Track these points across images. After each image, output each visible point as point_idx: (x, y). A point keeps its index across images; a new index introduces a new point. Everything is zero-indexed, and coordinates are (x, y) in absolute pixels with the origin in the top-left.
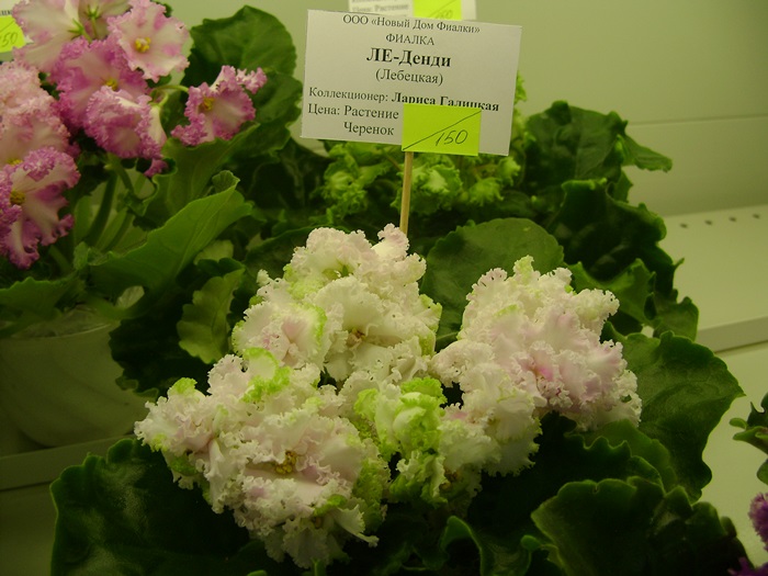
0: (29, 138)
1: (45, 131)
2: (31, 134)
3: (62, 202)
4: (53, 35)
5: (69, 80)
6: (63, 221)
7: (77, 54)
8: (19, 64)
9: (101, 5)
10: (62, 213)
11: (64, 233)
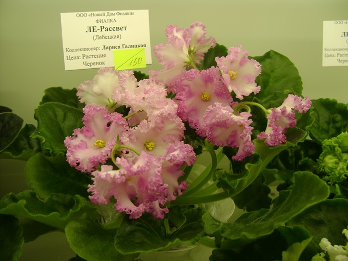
0: (161, 130)
1: (172, 126)
2: (162, 127)
3: (181, 173)
4: (176, 64)
5: (184, 93)
6: (181, 186)
7: (192, 78)
8: (153, 81)
9: (197, 46)
10: (180, 180)
11: (180, 193)
